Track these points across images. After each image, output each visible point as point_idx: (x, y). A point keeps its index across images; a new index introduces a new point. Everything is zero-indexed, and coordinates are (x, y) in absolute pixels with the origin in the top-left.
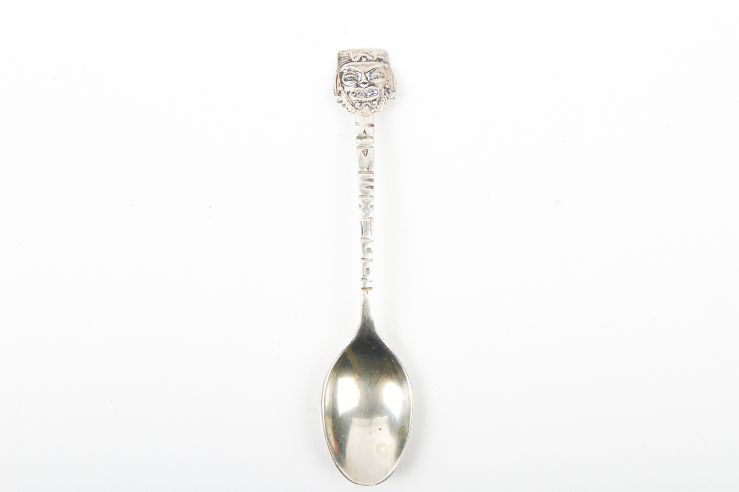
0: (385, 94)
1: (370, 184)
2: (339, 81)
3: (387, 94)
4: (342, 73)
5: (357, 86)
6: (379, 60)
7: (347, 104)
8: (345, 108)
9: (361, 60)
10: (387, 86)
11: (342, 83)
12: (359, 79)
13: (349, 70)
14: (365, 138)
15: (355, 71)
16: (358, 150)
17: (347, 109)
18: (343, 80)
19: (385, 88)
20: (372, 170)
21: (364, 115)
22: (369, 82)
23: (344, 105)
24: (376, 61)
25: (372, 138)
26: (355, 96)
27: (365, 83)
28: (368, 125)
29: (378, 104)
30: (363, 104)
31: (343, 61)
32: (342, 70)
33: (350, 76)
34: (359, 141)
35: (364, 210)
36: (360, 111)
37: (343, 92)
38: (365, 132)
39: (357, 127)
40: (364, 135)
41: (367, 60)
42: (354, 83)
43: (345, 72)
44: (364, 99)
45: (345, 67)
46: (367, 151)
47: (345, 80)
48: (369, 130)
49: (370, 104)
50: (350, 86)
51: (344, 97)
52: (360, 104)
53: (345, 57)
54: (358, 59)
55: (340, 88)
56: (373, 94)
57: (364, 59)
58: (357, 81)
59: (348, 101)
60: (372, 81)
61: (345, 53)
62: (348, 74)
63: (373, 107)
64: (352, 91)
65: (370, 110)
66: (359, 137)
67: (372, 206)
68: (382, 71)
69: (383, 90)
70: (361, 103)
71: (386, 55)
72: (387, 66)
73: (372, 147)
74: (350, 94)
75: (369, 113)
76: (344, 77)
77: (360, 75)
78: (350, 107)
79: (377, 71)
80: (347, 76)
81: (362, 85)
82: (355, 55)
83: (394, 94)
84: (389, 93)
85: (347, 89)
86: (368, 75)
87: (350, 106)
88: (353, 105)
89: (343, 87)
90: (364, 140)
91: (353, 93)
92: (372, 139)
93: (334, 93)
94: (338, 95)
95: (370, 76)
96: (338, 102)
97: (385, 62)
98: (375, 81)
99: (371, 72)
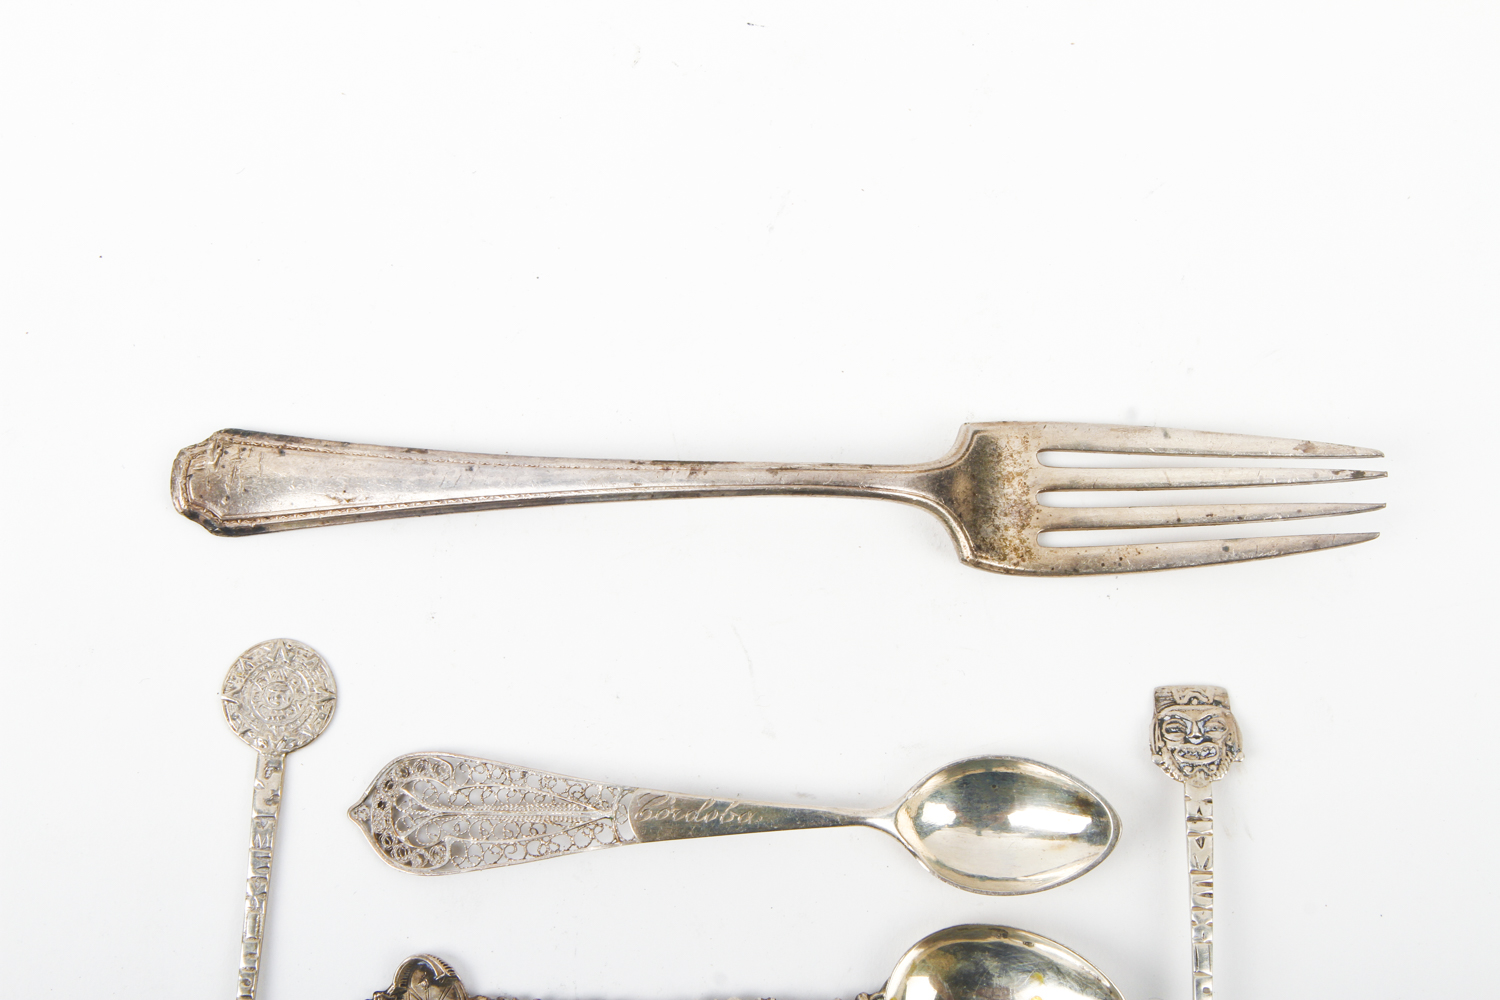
0: (1227, 755)
1: (1208, 890)
2: (1158, 732)
3: (1229, 754)
4: (1162, 721)
5: (1186, 741)
6: (1217, 703)
7: (1172, 767)
8: (1169, 775)
9: (1189, 702)
10: (1229, 743)
11: (1162, 735)
12: (1188, 731)
13: (1173, 717)
14: (1200, 819)
15: (1182, 719)
16: (1190, 838)
17: (1172, 775)
18: (1163, 731)
19: (1226, 745)
20: (1211, 870)
21: (1197, 785)
22: (1203, 735)
23: (1167, 769)
24: (1211, 704)
25: (1210, 820)
26: (1183, 756)
27: (1197, 737)
28: (1204, 801)
29: (1218, 769)
30: (1196, 769)
31: (1162, 703)
32: (1163, 714)
33: (1174, 725)
34: (1190, 825)
35: (1198, 930)
36: (1192, 780)
37: (1164, 750)
38: (1199, 811)
39: (1188, 803)
40: (1197, 815)
41: (1200, 703)
42: (1179, 737)
43: (1167, 718)
44: (1197, 762)
45: (1166, 714)
46: (1203, 839)
47: (1168, 731)
48: (1207, 810)
49: (1206, 770)
50: (1174, 741)
51: (1166, 758)
52: (1190, 769)
53: (1166, 697)
54: (1186, 700)
55: (1161, 744)
56: (1209, 753)
57: (1195, 701)
58: (1186, 733)
59: (1173, 763)
60: (1207, 735)
61: (1166, 691)
62: (1171, 723)
63: (1210, 773)
64: (1178, 748)
65: (1206, 779)
66: (1191, 819)
67: (1211, 924)
68: (1222, 719)
69: (1225, 748)
70: (1193, 766)
71: (1225, 695)
72: (1227, 712)
73: (1211, 834)
74: (1176, 753)
75: (1205, 782)
76: (1164, 726)
77: (1189, 724)
78: (1176, 774)
79: (1213, 719)
80: (1170, 726)
81: (1193, 740)
82: (1182, 694)
83: (1240, 754)
84: (1232, 753)
85: (1170, 745)
86: (1200, 724)
87: (1177, 771)
88: (1181, 770)
89: (1165, 742)
90: (1198, 823)
91: (1180, 751)
92: (1210, 823)
93: (1152, 750)
94: (1158, 753)
95: (1203, 726)
96: (1158, 764)
97: (1225, 707)
98: (1211, 735)
99: (1205, 721)
